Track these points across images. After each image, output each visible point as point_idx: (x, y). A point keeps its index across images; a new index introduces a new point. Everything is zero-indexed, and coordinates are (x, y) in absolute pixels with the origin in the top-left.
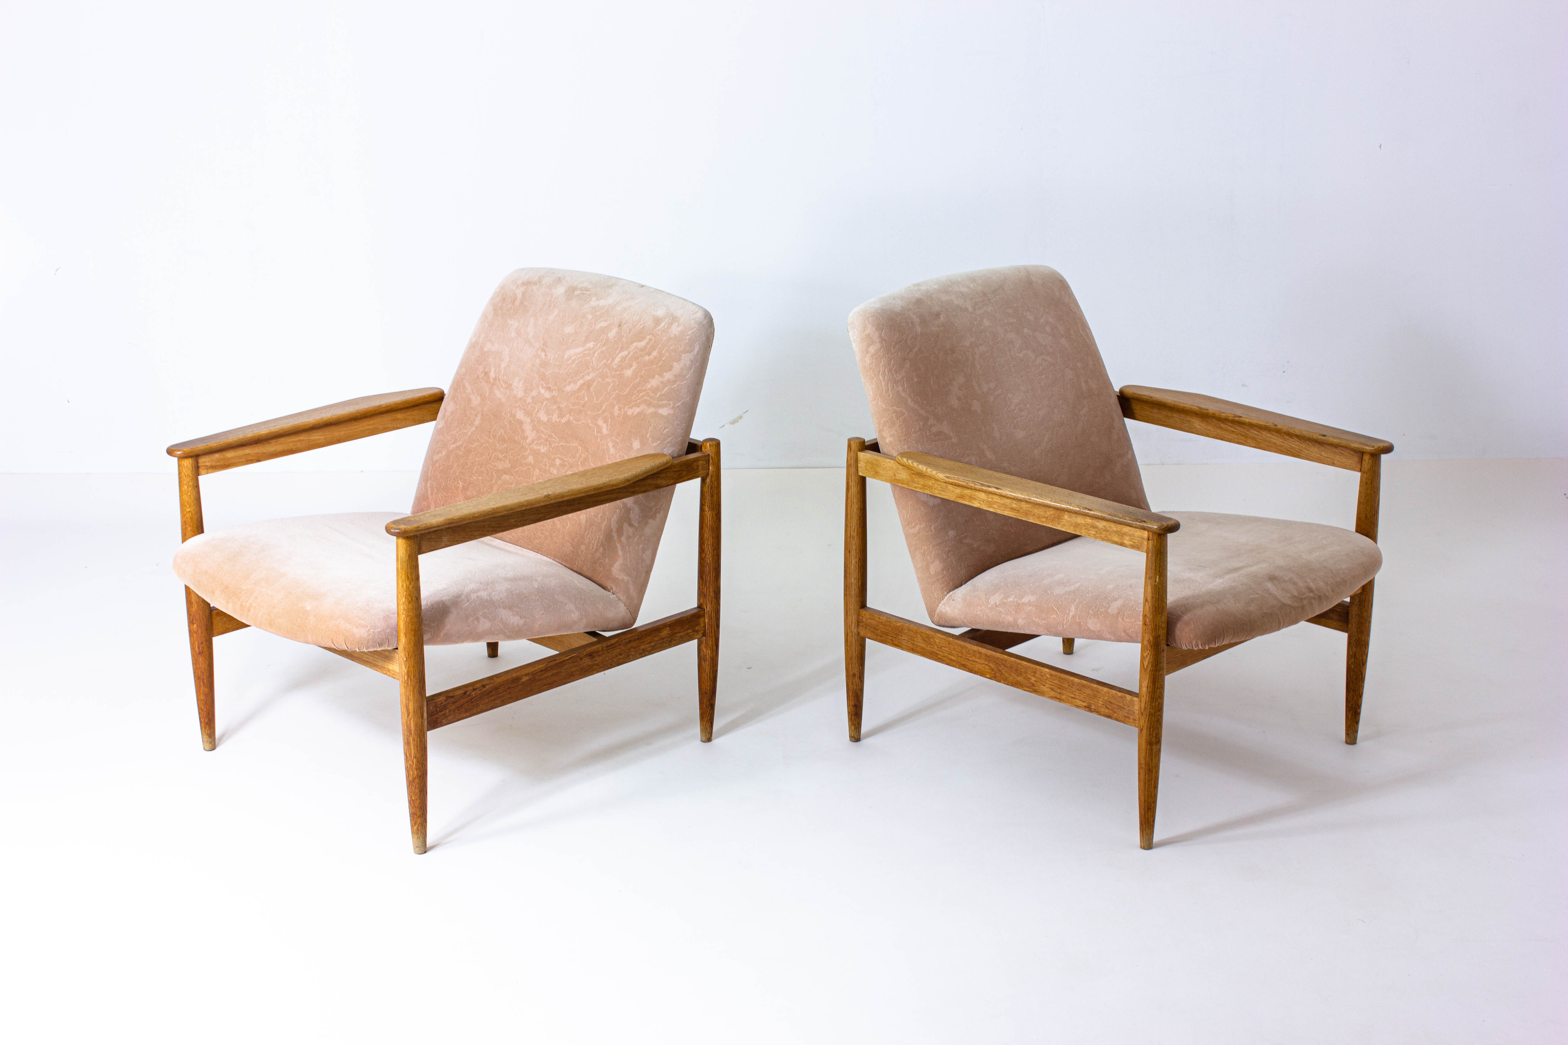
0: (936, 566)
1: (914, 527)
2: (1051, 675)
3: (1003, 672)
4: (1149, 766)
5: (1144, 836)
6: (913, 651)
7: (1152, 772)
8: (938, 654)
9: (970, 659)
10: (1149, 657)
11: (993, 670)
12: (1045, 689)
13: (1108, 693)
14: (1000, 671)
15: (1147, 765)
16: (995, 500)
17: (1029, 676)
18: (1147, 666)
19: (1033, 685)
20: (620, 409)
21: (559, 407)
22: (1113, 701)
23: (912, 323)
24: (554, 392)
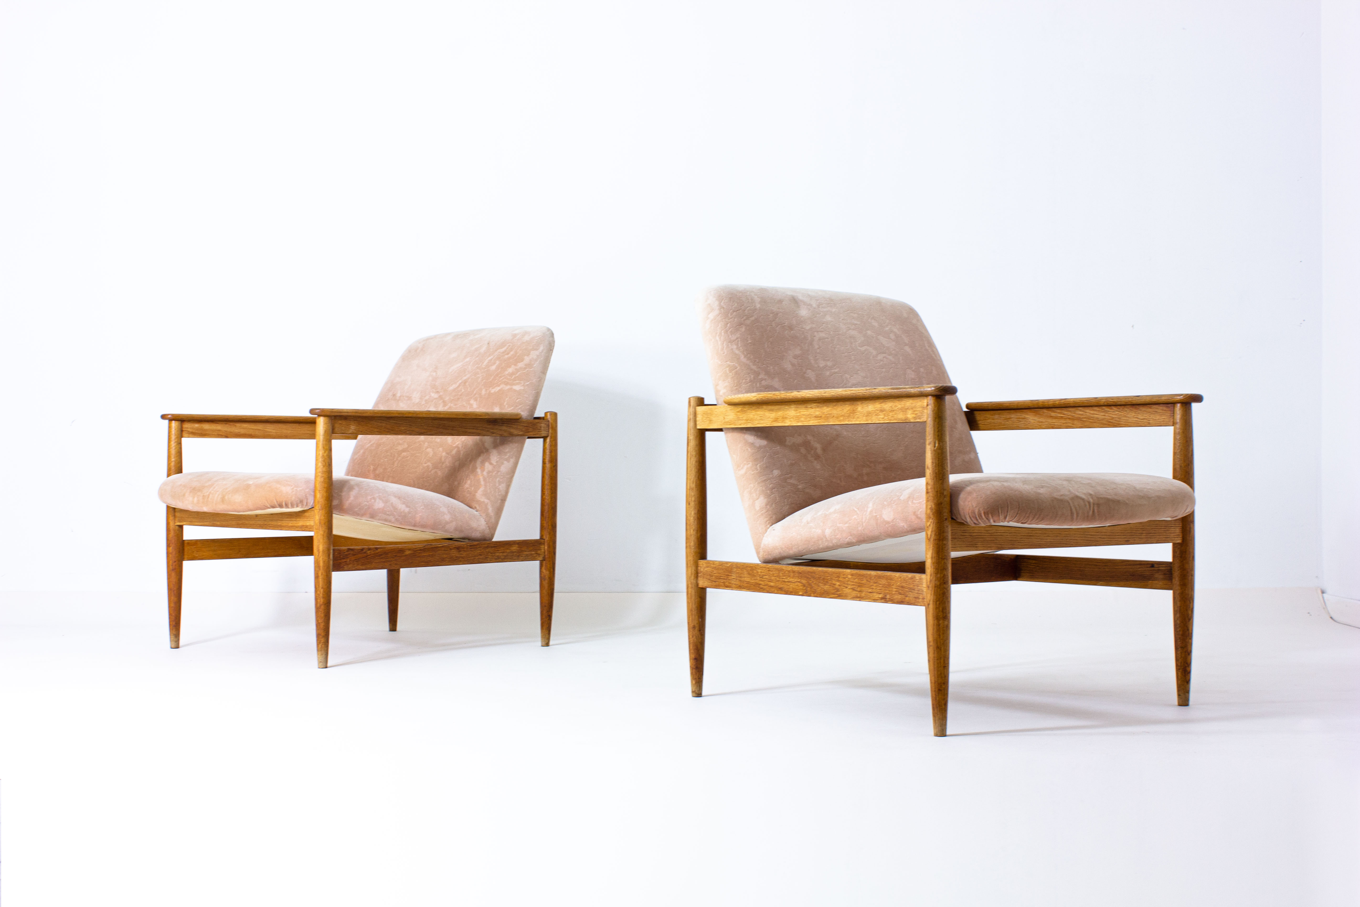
0: (761, 502)
1: (742, 468)
2: (852, 575)
3: (813, 585)
4: (937, 643)
5: (937, 721)
6: (740, 587)
7: (940, 650)
8: (760, 584)
9: (786, 580)
10: (931, 525)
12: (847, 591)
13: (900, 577)
14: (810, 584)
16: (802, 413)
17: (834, 582)
18: (931, 535)
19: (838, 590)
22: (904, 585)
23: (752, 299)
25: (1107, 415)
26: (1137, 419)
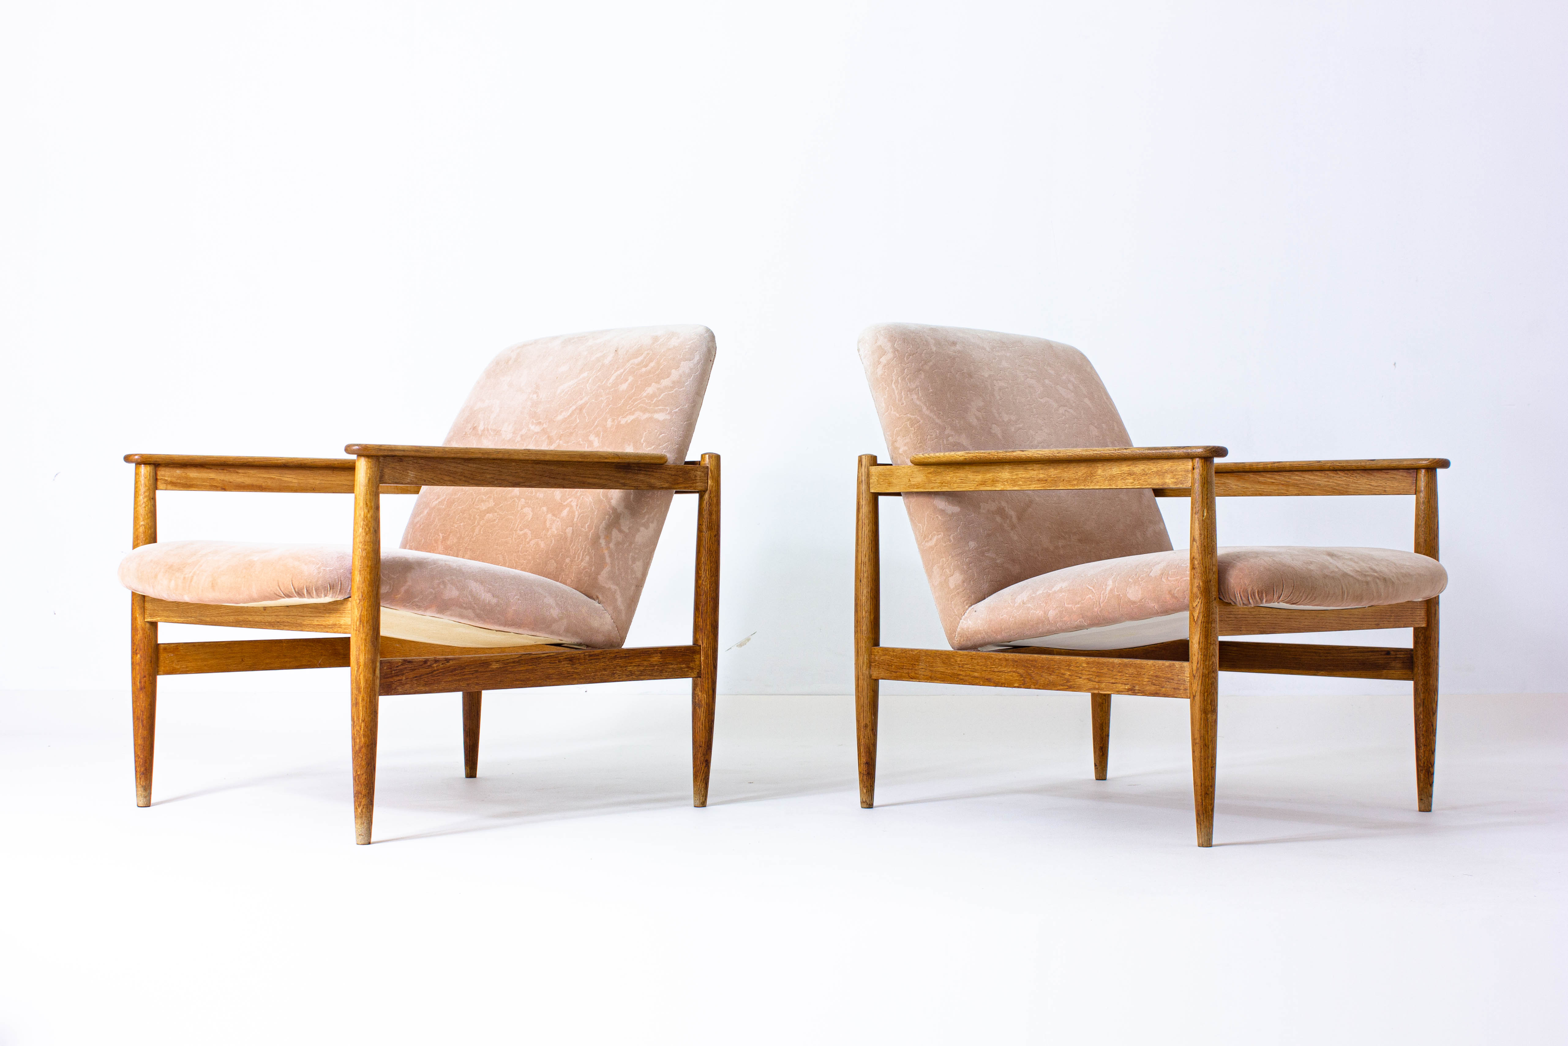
0: (956, 579)
1: (931, 539)
2: (1088, 663)
3: (1034, 676)
4: (1204, 740)
5: (1202, 830)
6: (931, 679)
7: (1208, 748)
8: (959, 675)
9: (996, 670)
10: (1199, 605)
11: (1021, 676)
12: (1080, 681)
13: (1154, 665)
14: (1030, 675)
15: (1202, 738)
16: (1020, 476)
17: (1062, 671)
18: (1198, 617)
19: (1068, 681)
20: (613, 420)
21: (549, 437)
22: (1159, 674)
24: (544, 425)
25: (1331, 480)
26: (1369, 486)
